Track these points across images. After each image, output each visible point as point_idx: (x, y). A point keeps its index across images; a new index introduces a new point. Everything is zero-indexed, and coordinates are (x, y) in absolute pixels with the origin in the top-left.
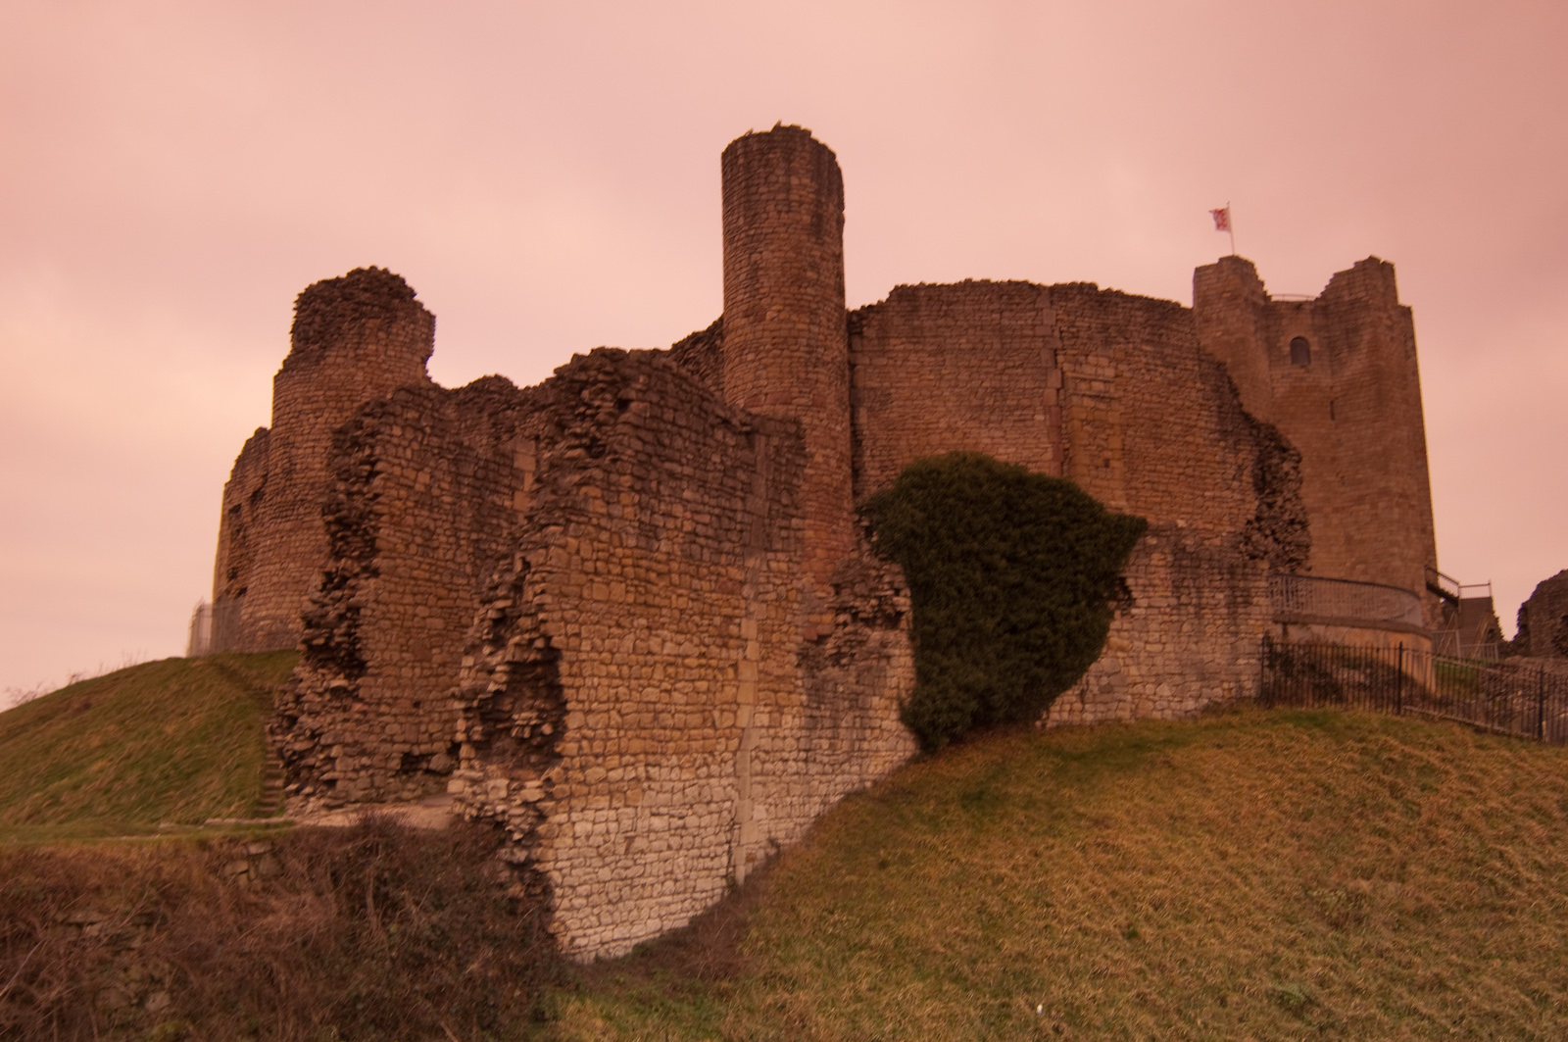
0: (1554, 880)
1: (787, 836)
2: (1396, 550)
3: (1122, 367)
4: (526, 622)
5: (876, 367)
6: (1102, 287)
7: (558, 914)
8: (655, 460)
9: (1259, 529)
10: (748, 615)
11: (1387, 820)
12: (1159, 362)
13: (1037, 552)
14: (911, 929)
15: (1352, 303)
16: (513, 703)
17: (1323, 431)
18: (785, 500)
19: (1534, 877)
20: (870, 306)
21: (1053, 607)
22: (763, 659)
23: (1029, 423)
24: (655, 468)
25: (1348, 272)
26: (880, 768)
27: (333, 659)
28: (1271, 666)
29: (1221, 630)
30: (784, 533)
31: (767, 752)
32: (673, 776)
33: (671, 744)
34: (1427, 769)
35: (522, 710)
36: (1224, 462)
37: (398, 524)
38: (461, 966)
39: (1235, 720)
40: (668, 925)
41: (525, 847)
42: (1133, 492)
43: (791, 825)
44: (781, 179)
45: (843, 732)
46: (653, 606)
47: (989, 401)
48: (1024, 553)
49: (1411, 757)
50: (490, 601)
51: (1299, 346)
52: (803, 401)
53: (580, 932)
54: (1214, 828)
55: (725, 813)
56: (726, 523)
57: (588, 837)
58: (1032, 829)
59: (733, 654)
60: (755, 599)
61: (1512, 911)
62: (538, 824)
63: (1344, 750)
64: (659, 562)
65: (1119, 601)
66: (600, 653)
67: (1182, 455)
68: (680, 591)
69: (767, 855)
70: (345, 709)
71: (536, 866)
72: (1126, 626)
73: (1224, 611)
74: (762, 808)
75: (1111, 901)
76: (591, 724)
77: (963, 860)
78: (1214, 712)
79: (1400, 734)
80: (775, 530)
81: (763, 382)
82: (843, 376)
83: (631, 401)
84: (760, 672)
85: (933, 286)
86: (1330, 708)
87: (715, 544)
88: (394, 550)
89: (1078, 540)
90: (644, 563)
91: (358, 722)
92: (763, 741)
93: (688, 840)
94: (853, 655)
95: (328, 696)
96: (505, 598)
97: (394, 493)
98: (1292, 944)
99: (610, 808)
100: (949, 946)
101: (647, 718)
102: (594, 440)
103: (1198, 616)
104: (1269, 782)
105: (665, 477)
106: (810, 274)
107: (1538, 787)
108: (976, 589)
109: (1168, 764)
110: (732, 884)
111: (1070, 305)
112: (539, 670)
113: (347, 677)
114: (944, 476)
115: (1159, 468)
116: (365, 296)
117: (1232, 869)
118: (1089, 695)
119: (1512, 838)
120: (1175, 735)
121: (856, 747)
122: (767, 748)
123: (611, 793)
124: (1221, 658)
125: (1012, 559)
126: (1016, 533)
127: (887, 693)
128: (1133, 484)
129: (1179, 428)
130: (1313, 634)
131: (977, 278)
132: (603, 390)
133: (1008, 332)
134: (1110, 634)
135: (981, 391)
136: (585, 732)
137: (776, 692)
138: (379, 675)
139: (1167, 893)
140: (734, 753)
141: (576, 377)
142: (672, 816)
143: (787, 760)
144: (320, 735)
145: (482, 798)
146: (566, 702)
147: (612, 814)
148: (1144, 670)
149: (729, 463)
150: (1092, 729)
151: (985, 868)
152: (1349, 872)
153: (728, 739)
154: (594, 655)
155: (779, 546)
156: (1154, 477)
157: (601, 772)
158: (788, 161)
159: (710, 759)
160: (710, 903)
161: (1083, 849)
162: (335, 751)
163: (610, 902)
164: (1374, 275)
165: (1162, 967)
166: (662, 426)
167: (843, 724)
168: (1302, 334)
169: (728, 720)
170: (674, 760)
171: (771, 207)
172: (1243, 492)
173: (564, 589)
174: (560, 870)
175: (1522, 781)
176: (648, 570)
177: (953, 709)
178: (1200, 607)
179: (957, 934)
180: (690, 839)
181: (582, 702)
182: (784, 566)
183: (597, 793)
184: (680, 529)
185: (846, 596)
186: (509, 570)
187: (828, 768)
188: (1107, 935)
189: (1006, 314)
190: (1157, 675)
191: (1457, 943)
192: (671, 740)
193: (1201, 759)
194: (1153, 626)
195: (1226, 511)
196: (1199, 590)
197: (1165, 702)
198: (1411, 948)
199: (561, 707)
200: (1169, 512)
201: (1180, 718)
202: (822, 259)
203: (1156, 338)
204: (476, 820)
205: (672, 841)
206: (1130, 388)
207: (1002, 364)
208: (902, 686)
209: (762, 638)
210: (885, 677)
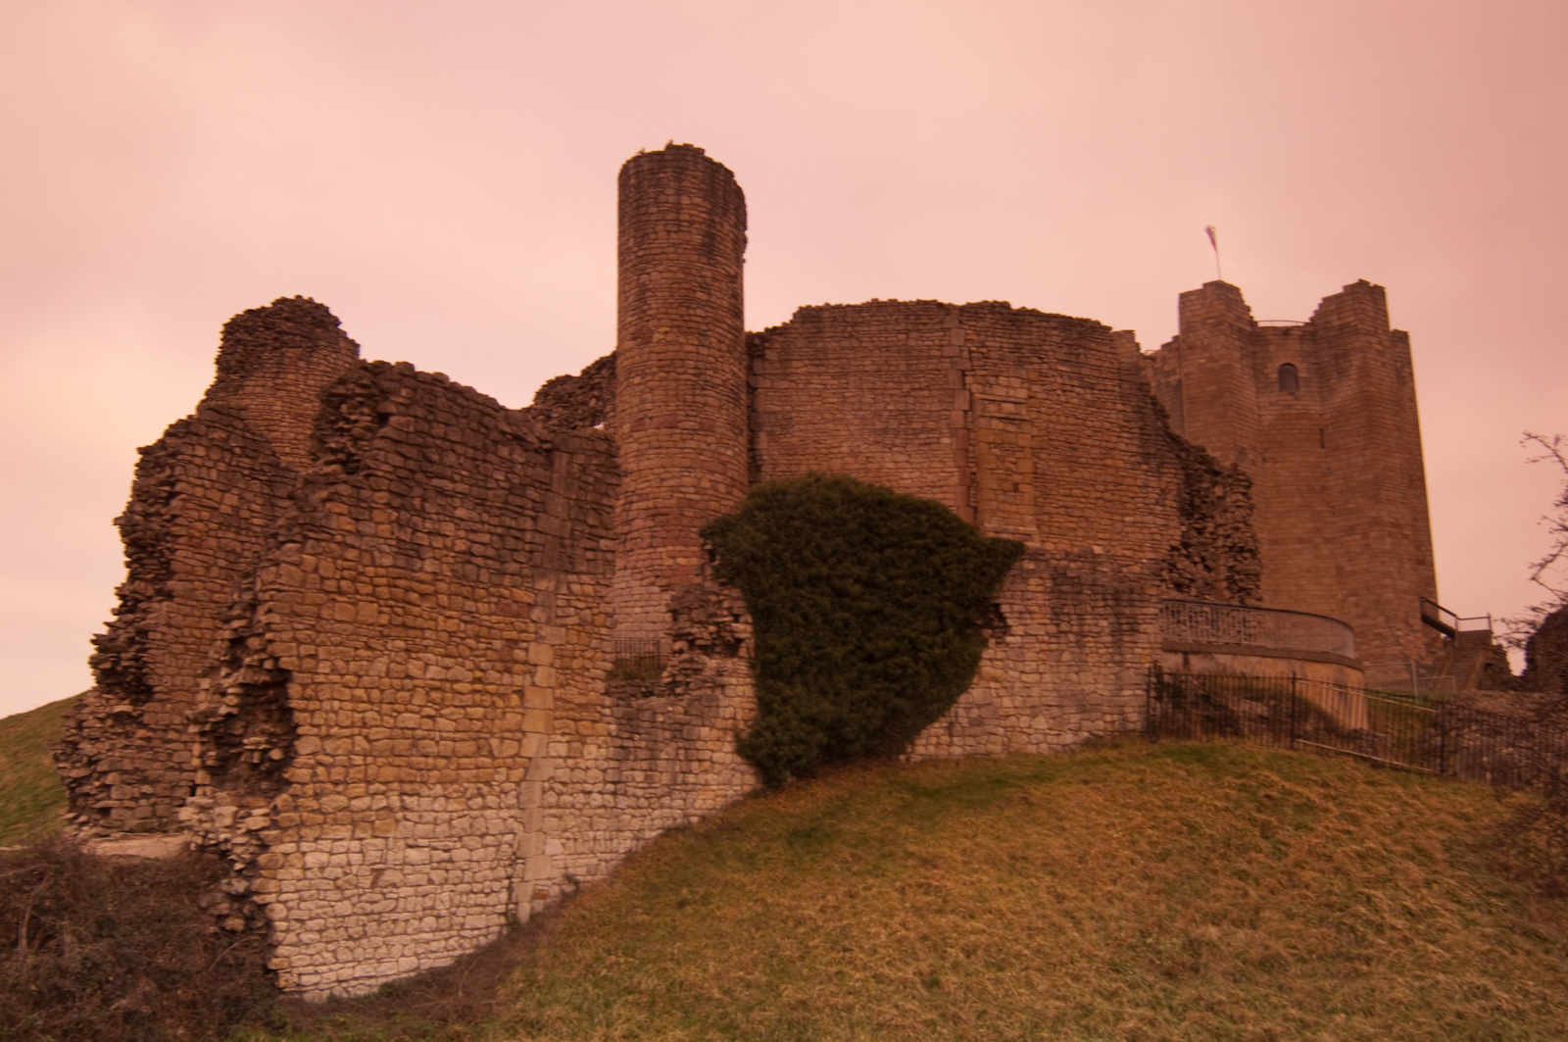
0: (1422, 927)
1: (589, 873)
2: (1388, 581)
3: (1035, 388)
4: (254, 643)
5: (778, 390)
6: (1015, 306)
7: (281, 950)
8: (419, 476)
9: (1187, 557)
10: (539, 639)
11: (1249, 862)
12: (1075, 383)
13: (899, 577)
14: (691, 973)
15: (1342, 328)
16: (245, 727)
17: (1312, 459)
18: (591, 521)
19: (1399, 923)
20: (775, 328)
21: (914, 635)
22: (561, 686)
23: (934, 447)
24: (419, 484)
25: (1336, 297)
26: (709, 803)
27: (120, 684)
28: (1159, 698)
29: (1104, 659)
30: (590, 555)
31: (564, 784)
32: (437, 806)
33: (436, 773)
34: (1308, 807)
35: (254, 735)
36: (1146, 486)
37: (197, 545)
38: (106, 1001)
39: (1112, 754)
40: (426, 964)
41: (248, 878)
42: (1046, 518)
43: (594, 861)
44: (671, 199)
45: (662, 764)
46: (414, 628)
47: (894, 424)
48: (884, 578)
49: (1291, 793)
50: (227, 621)
51: (1287, 372)
52: (688, 425)
53: (311, 969)
54: (1057, 869)
55: (505, 847)
56: (511, 542)
57: (322, 868)
58: (855, 868)
59: (518, 680)
60: (548, 622)
61: (1368, 960)
62: (259, 854)
63: (1221, 786)
64: (422, 582)
65: (994, 628)
66: (342, 675)
67: (1100, 479)
68: (448, 613)
69: (563, 892)
70: (127, 735)
71: (256, 898)
72: (1000, 655)
73: (1108, 639)
74: (557, 842)
75: (918, 945)
76: (329, 750)
77: (770, 900)
78: (1095, 746)
79: (1286, 769)
80: (579, 552)
81: (649, 406)
82: (737, 399)
83: (392, 414)
84: (556, 699)
85: (838, 307)
86: (1218, 741)
87: (497, 565)
88: (192, 573)
89: (945, 564)
90: (402, 583)
91: (140, 749)
92: (559, 772)
93: (454, 874)
94: (688, 683)
95: (109, 722)
96: (239, 617)
97: (195, 514)
98: (1111, 996)
99: (353, 838)
100: (727, 992)
101: (402, 745)
102: (350, 455)
103: (1080, 644)
104: (1130, 819)
105: (431, 494)
106: (700, 295)
107: (1424, 826)
108: (824, 615)
109: (1025, 800)
110: (512, 923)
111: (981, 324)
112: (271, 692)
113: (134, 703)
114: (789, 498)
115: (1075, 492)
116: (286, 326)
117: (1067, 914)
118: (958, 728)
119: (1383, 881)
120: (1043, 771)
121: (680, 778)
122: (564, 779)
123: (353, 823)
124: (1103, 689)
125: (869, 584)
126: (874, 557)
127: (720, 723)
128: (1047, 509)
129: (1096, 451)
130: (1218, 664)
131: (883, 298)
132: (361, 404)
133: (915, 353)
134: (983, 663)
135: (885, 414)
136: (322, 758)
137: (575, 720)
138: (168, 700)
139: (983, 938)
140: (518, 784)
141: (334, 391)
142: (435, 849)
143: (589, 793)
144: (96, 762)
145: (207, 826)
146: (297, 726)
147: (355, 845)
148: (1018, 701)
149: (516, 481)
150: (958, 763)
151: (790, 909)
152: (1198, 917)
153: (509, 768)
154: (335, 678)
155: (583, 568)
156: (1069, 502)
157: (342, 800)
158: (679, 180)
159: (485, 789)
160: (483, 941)
161: (902, 891)
162: (110, 779)
163: (350, 938)
164: (1365, 299)
165: (956, 1019)
166: (430, 441)
167: (663, 755)
168: (1290, 361)
169: (510, 748)
170: (438, 789)
171: (660, 227)
172: (1166, 517)
173: (297, 608)
174: (284, 902)
175: (1409, 819)
176: (407, 590)
177: (795, 741)
178: (1081, 634)
179: (742, 979)
180: (459, 873)
181: (318, 726)
182: (589, 589)
183: (335, 822)
184: (451, 549)
185: (684, 623)
186: (249, 589)
187: (643, 802)
188: (904, 983)
189: (914, 335)
190: (1033, 707)
191: (1299, 996)
192: (435, 768)
193: (1064, 796)
194: (1030, 655)
195: (1148, 537)
196: (1080, 617)
197: (1040, 735)
198: (1246, 1001)
199: (293, 733)
200: (1085, 538)
201: (1056, 751)
202: (714, 279)
203: (1073, 358)
204: (202, 848)
205: (434, 875)
206: (1043, 410)
207: (907, 386)
208: (739, 717)
209: (558, 663)
210: (718, 707)
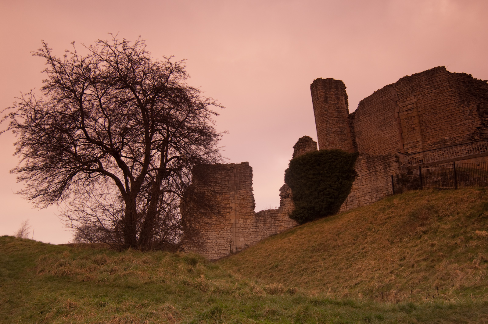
1: (251, 244)
3: (418, 97)
5: (358, 125)
10: (232, 203)
12: (433, 89)
18: (243, 179)
22: (240, 210)
23: (392, 126)
26: (282, 229)
29: (382, 176)
30: (244, 185)
31: (243, 228)
32: (213, 233)
36: (464, 111)
43: (252, 242)
45: (267, 222)
55: (229, 239)
56: (224, 187)
59: (228, 210)
60: (234, 199)
69: (244, 247)
72: (357, 182)
73: (383, 170)
74: (243, 238)
80: (240, 185)
82: (343, 132)
84: (239, 213)
85: (367, 98)
87: (221, 192)
92: (242, 226)
110: (231, 252)
111: (399, 86)
118: (348, 203)
121: (273, 225)
124: (383, 185)
127: (284, 212)
133: (384, 102)
134: (353, 185)
137: (245, 216)
140: (230, 228)
143: (250, 229)
148: (361, 193)
153: (228, 226)
156: (435, 126)
159: (223, 230)
160: (225, 255)
167: (268, 220)
169: (228, 222)
170: (213, 230)
172: (473, 118)
180: (219, 244)
182: (245, 192)
187: (264, 230)
189: (384, 97)
190: (365, 194)
192: (212, 227)
194: (364, 181)
195: (467, 127)
196: (375, 167)
197: (367, 201)
203: (431, 82)
205: (213, 244)
206: (422, 102)
207: (384, 112)
208: (289, 210)
209: (239, 206)
210: (282, 209)
